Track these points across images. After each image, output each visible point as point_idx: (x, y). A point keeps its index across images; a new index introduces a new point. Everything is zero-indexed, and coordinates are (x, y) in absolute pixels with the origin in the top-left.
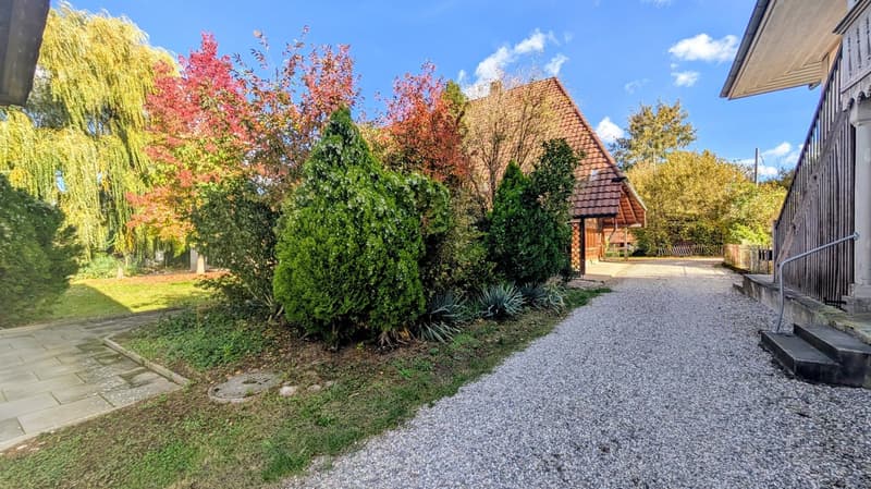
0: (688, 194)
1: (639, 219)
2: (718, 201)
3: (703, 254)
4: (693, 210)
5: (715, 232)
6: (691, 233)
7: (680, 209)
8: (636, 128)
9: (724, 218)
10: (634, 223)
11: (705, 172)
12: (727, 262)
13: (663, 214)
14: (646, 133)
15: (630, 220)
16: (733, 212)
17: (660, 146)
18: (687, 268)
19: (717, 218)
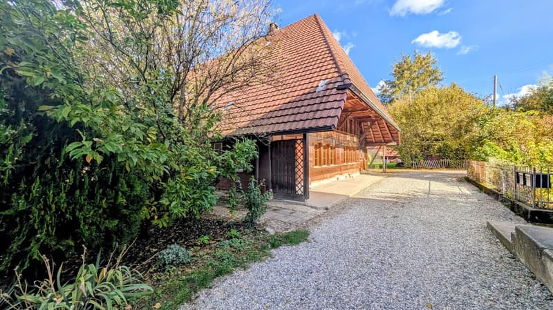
0: (437, 119)
1: (394, 138)
2: (461, 121)
3: (448, 166)
4: (440, 131)
5: (458, 149)
6: (440, 150)
7: (430, 131)
8: (399, 72)
9: (467, 137)
10: (390, 142)
11: (450, 100)
12: (471, 178)
13: (417, 135)
14: (406, 75)
15: (387, 139)
16: (476, 130)
17: (416, 85)
18: (432, 183)
19: (460, 136)
